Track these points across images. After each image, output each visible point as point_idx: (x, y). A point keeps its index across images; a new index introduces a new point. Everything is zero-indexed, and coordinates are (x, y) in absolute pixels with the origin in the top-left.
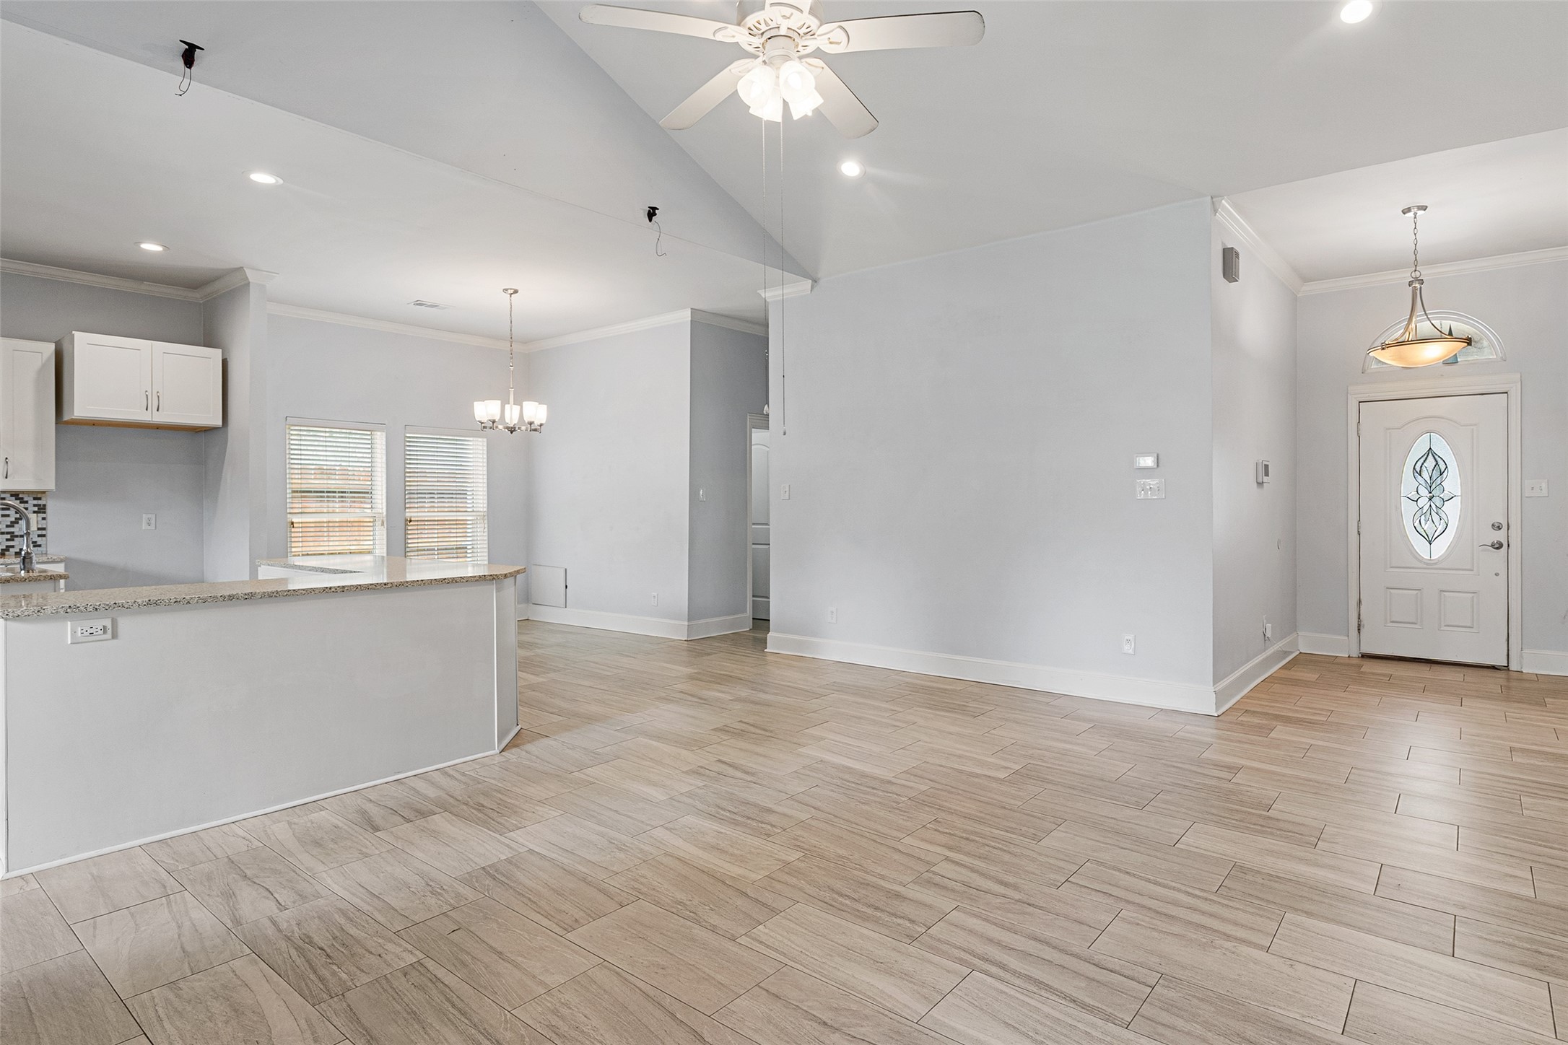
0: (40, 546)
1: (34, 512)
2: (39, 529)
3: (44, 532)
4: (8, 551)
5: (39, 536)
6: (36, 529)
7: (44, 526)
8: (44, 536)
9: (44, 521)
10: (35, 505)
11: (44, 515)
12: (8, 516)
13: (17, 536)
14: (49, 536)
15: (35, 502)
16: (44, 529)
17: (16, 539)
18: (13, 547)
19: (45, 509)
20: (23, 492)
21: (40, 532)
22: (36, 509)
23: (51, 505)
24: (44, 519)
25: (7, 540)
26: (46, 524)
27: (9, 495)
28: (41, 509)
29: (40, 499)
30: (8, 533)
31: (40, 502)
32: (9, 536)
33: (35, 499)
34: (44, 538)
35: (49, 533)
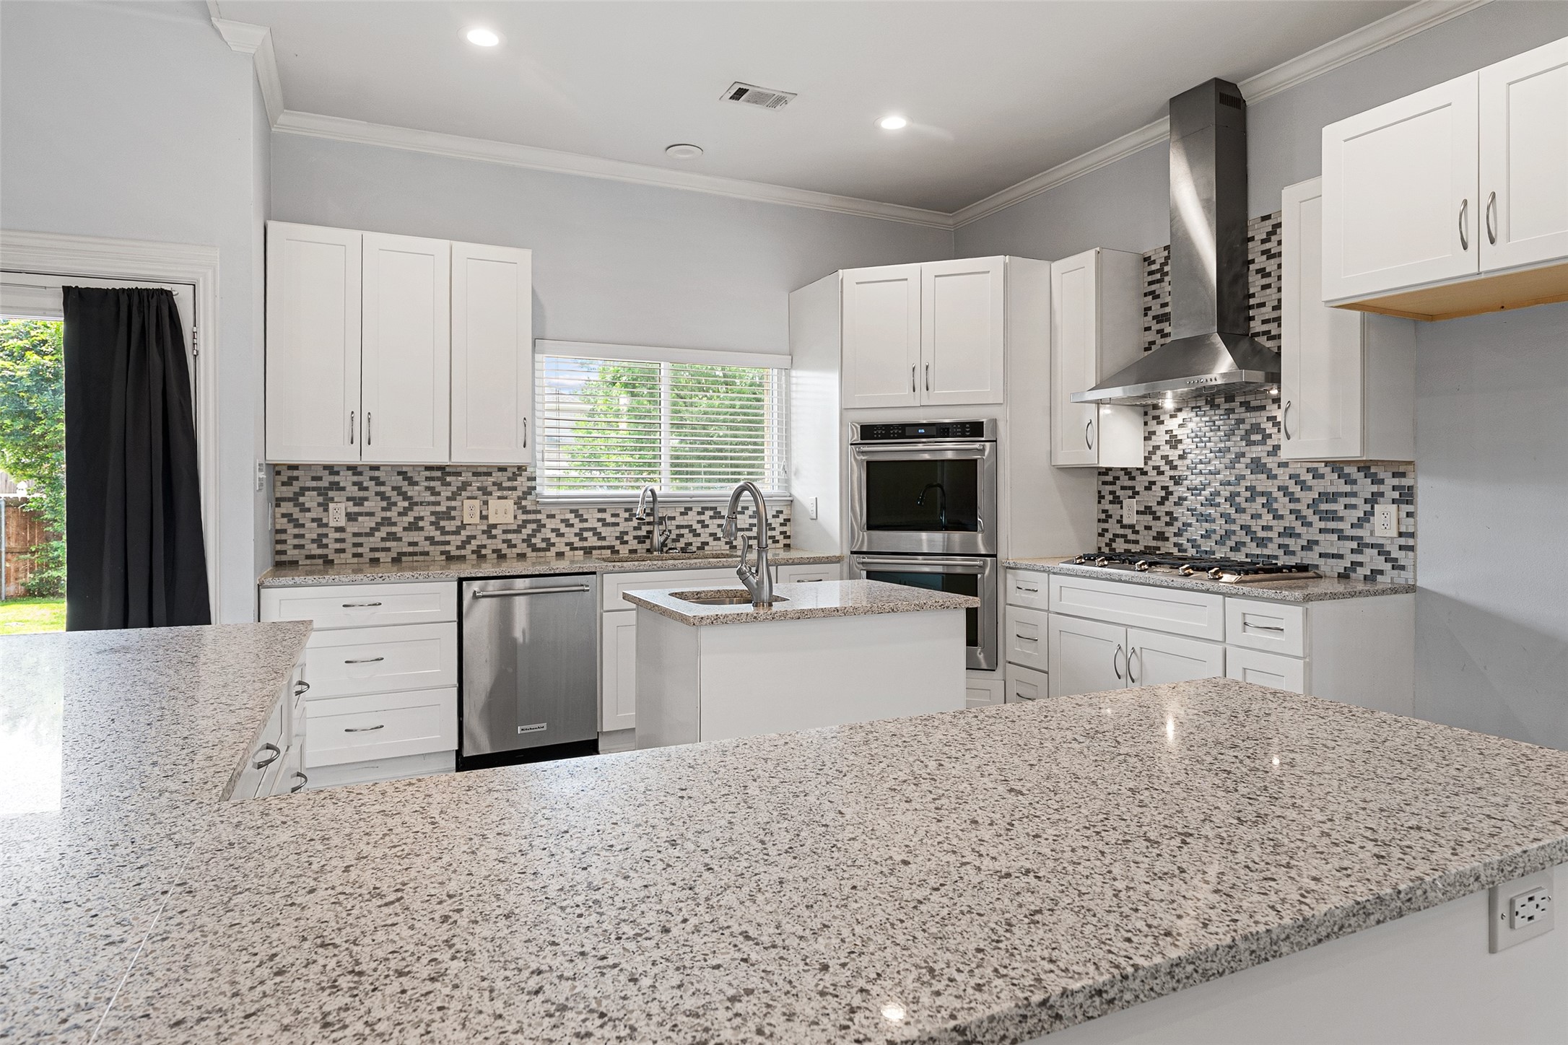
0: (1403, 568)
1: (1394, 501)
2: (1401, 535)
3: (1410, 542)
4: (1355, 571)
5: (1401, 548)
6: (1395, 534)
7: (1411, 530)
8: (1411, 548)
9: (1411, 520)
10: (1394, 488)
11: (1410, 508)
12: (1354, 507)
13: (1367, 545)
14: (1419, 549)
15: (1396, 482)
16: (1412, 535)
17: (1367, 551)
18: (1361, 564)
19: (1412, 495)
20: (1376, 463)
21: (1403, 541)
22: (1396, 495)
23: (1425, 487)
24: (1409, 515)
25: (1353, 551)
26: (1415, 525)
27: (1355, 469)
28: (1406, 496)
29: (1403, 475)
30: (1352, 538)
31: (1405, 482)
32: (1354, 545)
33: (1394, 475)
34: (1410, 553)
35: (1421, 543)
